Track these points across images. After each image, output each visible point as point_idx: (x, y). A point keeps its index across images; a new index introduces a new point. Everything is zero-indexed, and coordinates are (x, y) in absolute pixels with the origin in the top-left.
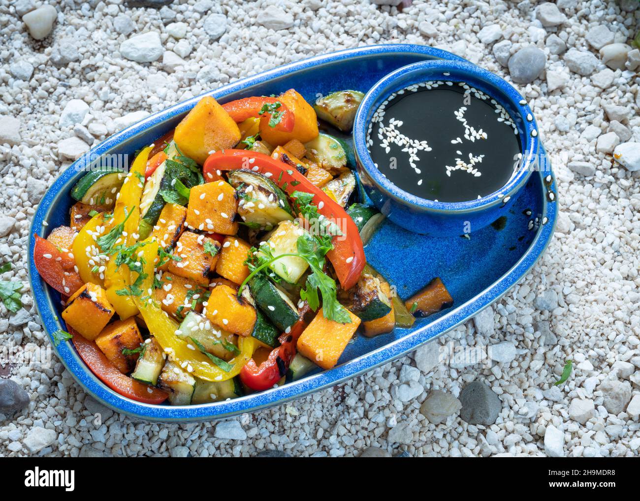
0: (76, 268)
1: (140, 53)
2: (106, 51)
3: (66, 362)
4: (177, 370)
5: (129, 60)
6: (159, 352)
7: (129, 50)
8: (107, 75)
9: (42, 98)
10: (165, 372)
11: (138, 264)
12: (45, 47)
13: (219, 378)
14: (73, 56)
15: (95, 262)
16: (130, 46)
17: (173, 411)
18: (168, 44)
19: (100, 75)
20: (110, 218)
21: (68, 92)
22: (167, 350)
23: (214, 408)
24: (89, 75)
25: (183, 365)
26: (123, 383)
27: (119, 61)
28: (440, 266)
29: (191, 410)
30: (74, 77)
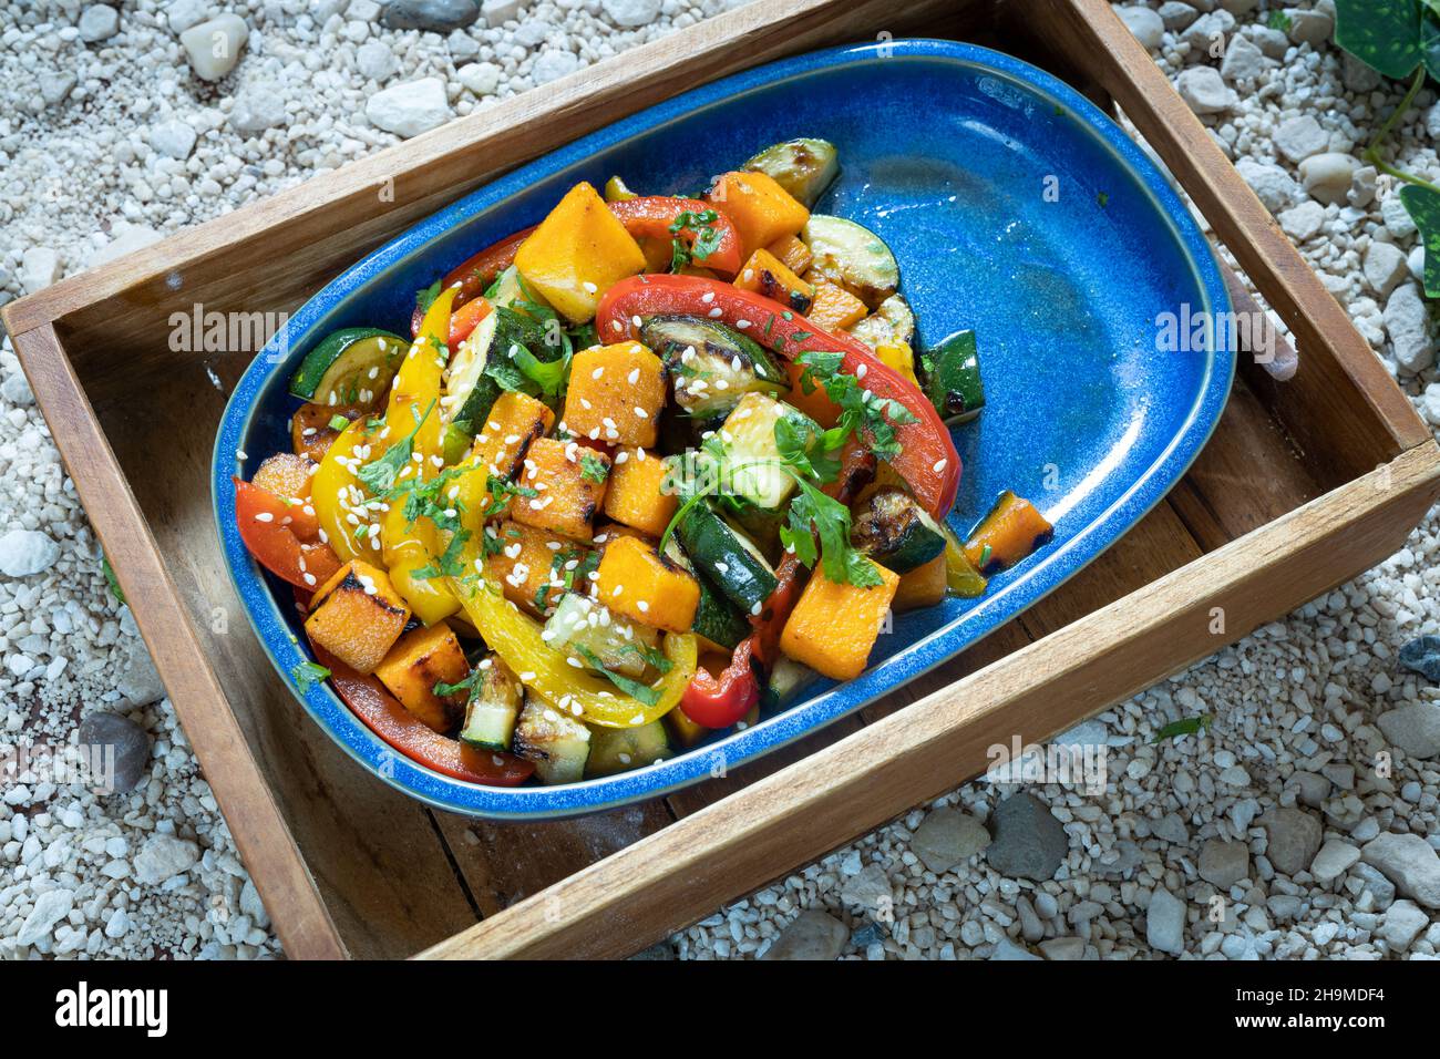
0: (323, 535)
1: (405, 118)
2: (339, 110)
3: (327, 723)
4: (550, 715)
5: (382, 131)
6: (509, 683)
7: (385, 111)
8: (339, 157)
9: (210, 195)
10: (525, 720)
11: (450, 513)
12: (220, 97)
13: (638, 720)
14: (276, 117)
15: (360, 518)
16: (385, 104)
17: (556, 797)
18: (460, 104)
19: (325, 156)
20: (378, 428)
21: (260, 186)
22: (526, 677)
23: (635, 781)
24: (305, 156)
25: (563, 703)
26: (446, 752)
27: (363, 131)
28: (1018, 464)
29: (590, 789)
30: (273, 156)
